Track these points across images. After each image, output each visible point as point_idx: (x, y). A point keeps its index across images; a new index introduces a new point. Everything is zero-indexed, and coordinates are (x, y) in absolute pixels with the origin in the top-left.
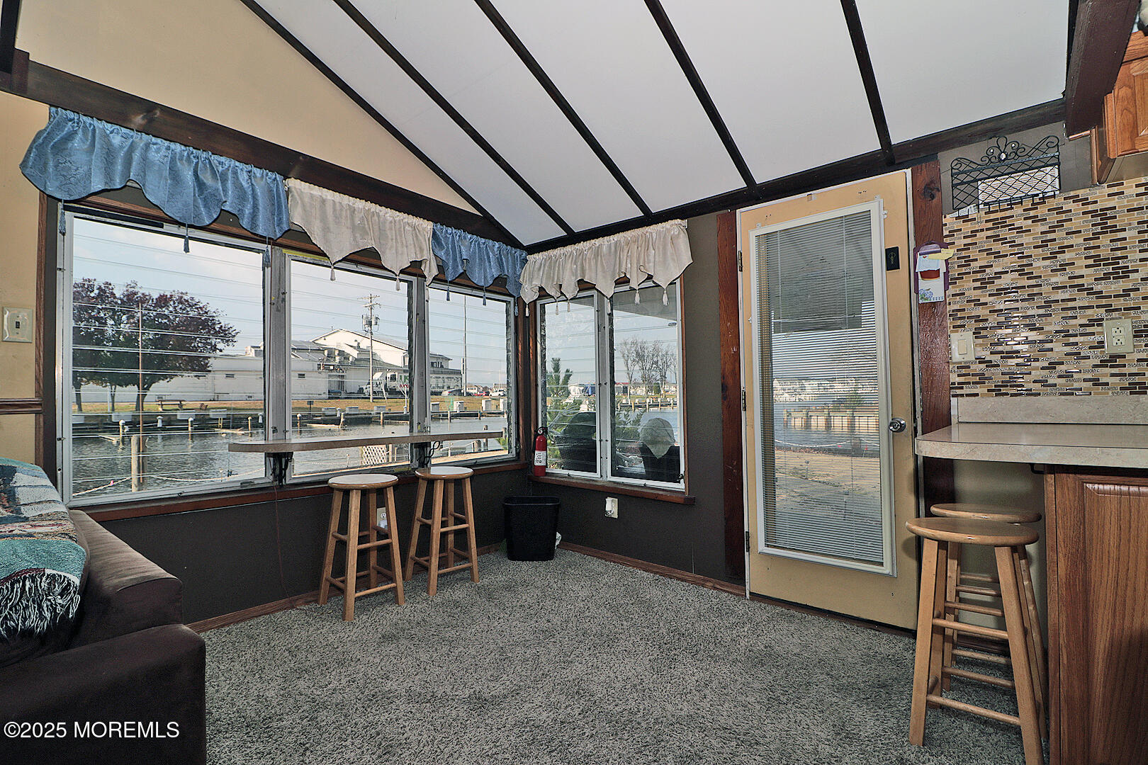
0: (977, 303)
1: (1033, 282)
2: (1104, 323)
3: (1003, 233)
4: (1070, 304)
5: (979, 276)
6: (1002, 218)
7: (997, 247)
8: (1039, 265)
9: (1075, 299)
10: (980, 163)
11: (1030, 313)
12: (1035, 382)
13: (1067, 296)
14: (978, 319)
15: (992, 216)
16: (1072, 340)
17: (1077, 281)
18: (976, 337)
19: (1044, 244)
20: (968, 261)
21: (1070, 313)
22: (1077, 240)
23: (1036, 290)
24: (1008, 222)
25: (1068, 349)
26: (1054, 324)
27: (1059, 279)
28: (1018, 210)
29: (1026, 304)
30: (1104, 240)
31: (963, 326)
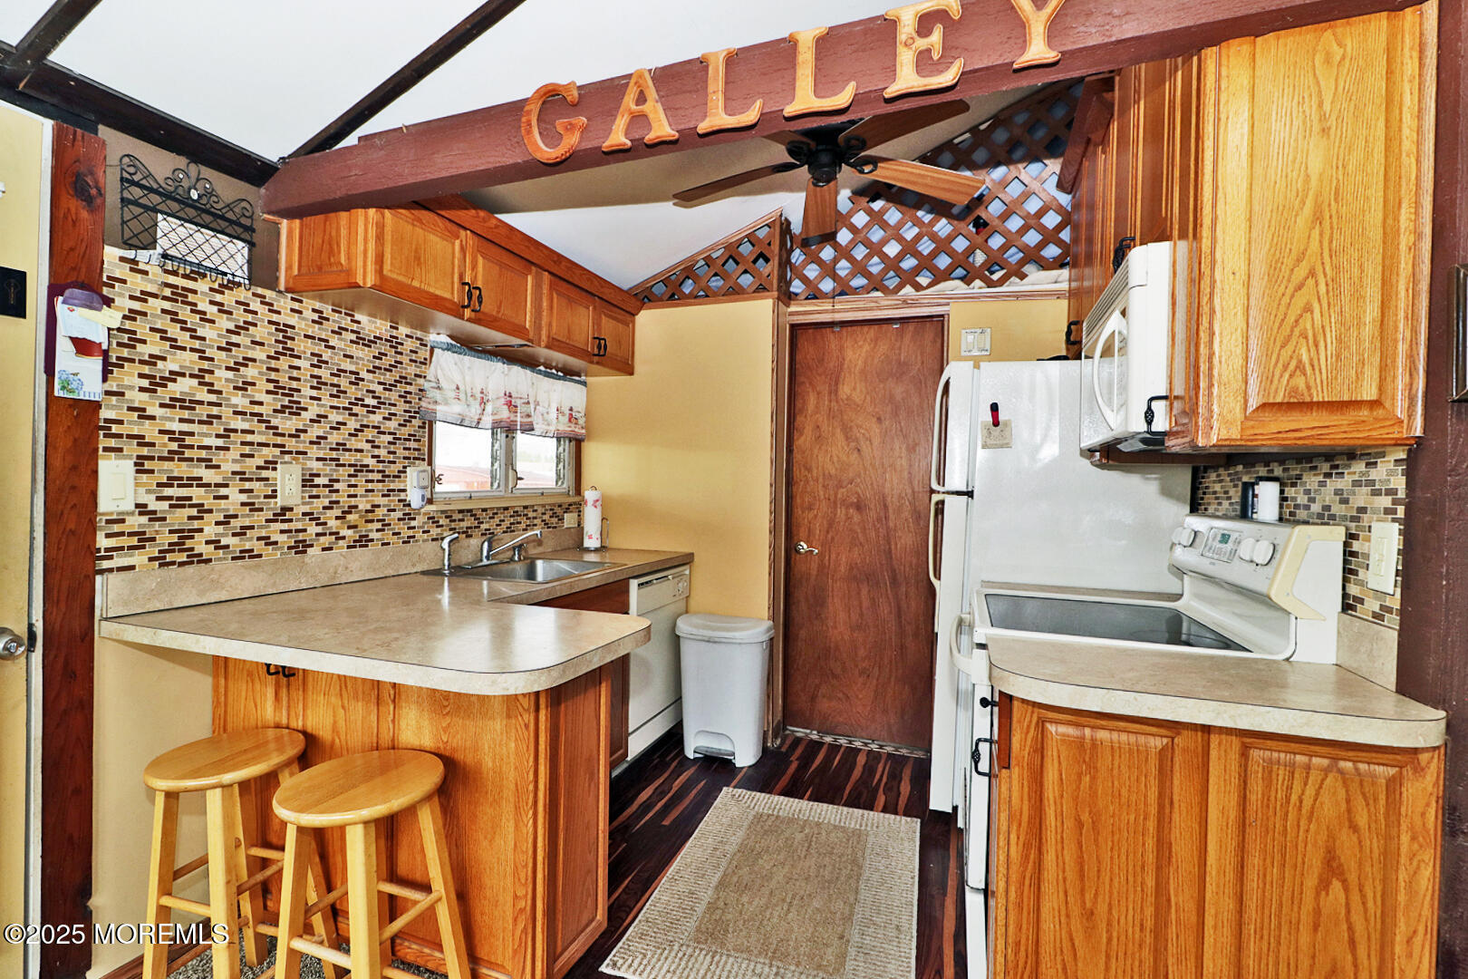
0: (143, 415)
1: (213, 398)
2: (278, 466)
3: (185, 313)
4: (249, 438)
5: (146, 370)
6: (183, 289)
7: (174, 330)
8: (222, 377)
9: (252, 432)
10: (164, 185)
11: (207, 442)
12: (207, 542)
13: (246, 426)
14: (140, 440)
15: (172, 280)
16: (247, 485)
17: (257, 409)
18: (138, 472)
19: (226, 349)
20: (134, 341)
21: (247, 450)
22: (259, 354)
23: (215, 410)
24: (191, 298)
25: (244, 498)
26: (229, 462)
27: (240, 401)
28: (202, 286)
29: (204, 428)
30: (284, 363)
31: (121, 450)
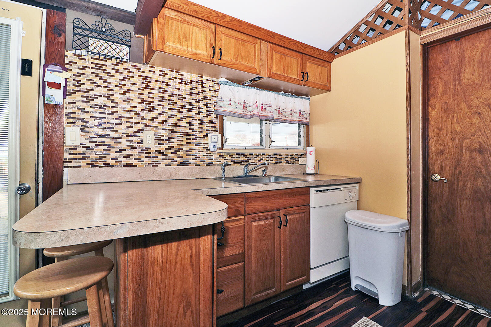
0: (84, 111)
1: (114, 105)
2: (144, 131)
3: (101, 73)
4: (131, 120)
5: (85, 94)
6: (100, 64)
7: (96, 80)
8: (117, 97)
9: (132, 118)
10: (91, 27)
11: (111, 121)
12: (112, 159)
13: (129, 116)
14: (83, 121)
15: (96, 61)
16: (130, 138)
17: (134, 109)
18: (81, 131)
19: (120, 86)
20: (80, 84)
21: (130, 125)
22: (135, 88)
23: (115, 110)
24: (104, 68)
25: (128, 143)
26: (122, 129)
27: (127, 106)
28: (109, 63)
29: (110, 116)
30: (146, 91)
31: (74, 123)
